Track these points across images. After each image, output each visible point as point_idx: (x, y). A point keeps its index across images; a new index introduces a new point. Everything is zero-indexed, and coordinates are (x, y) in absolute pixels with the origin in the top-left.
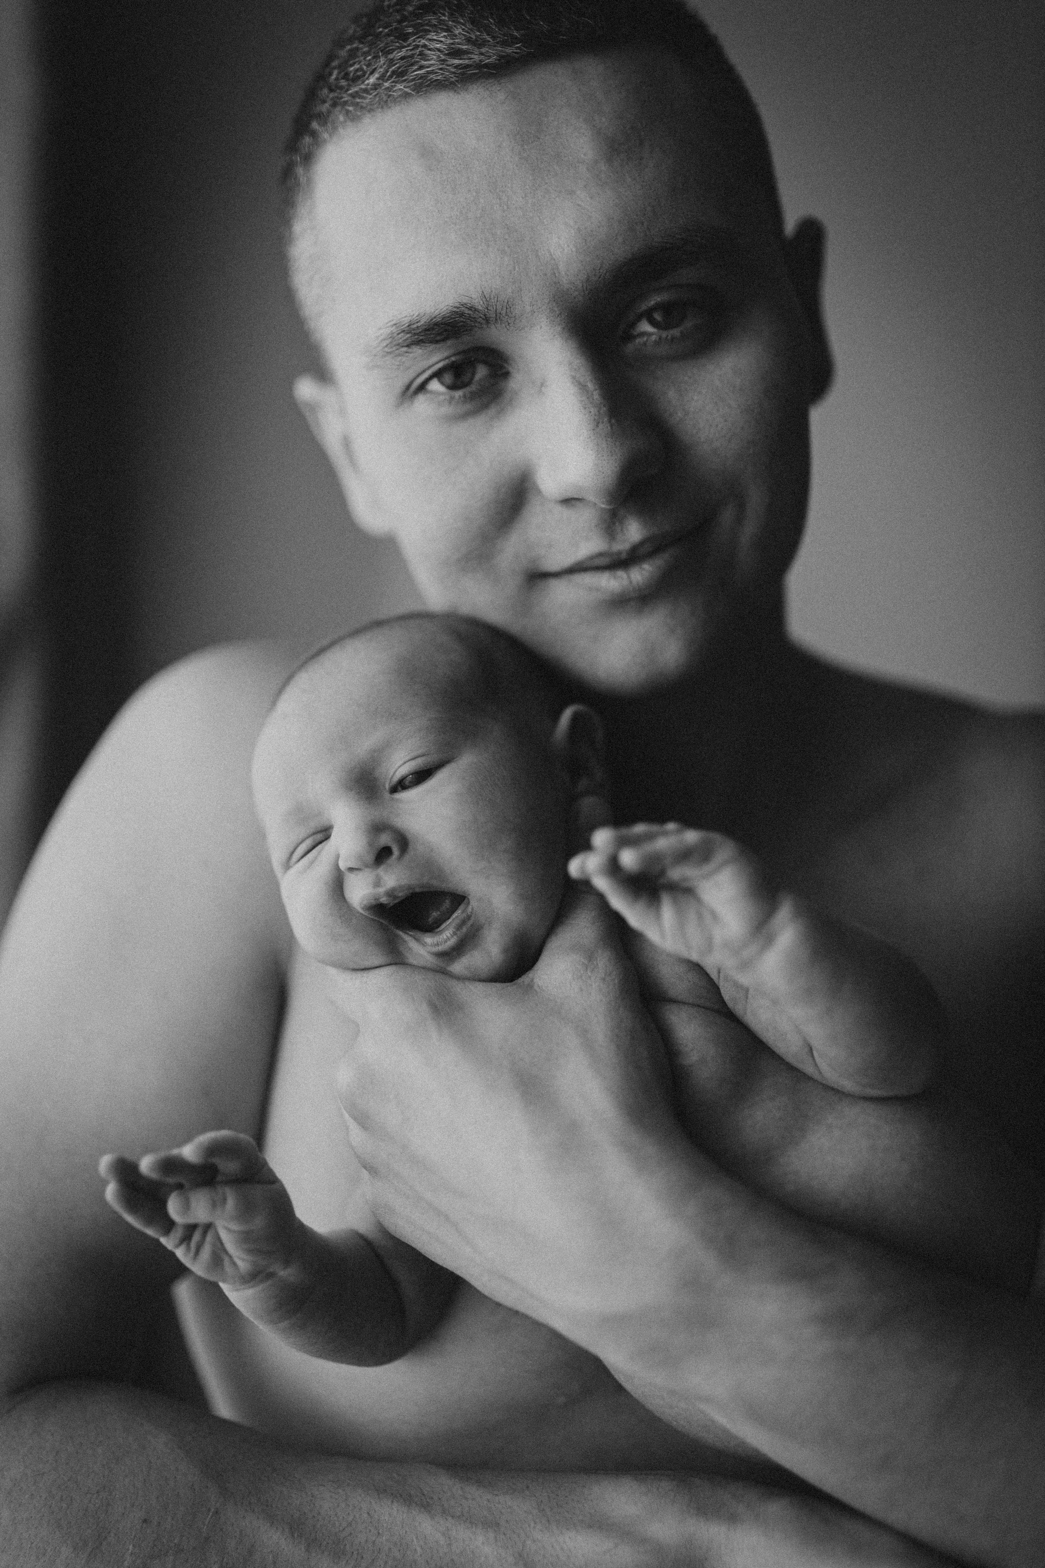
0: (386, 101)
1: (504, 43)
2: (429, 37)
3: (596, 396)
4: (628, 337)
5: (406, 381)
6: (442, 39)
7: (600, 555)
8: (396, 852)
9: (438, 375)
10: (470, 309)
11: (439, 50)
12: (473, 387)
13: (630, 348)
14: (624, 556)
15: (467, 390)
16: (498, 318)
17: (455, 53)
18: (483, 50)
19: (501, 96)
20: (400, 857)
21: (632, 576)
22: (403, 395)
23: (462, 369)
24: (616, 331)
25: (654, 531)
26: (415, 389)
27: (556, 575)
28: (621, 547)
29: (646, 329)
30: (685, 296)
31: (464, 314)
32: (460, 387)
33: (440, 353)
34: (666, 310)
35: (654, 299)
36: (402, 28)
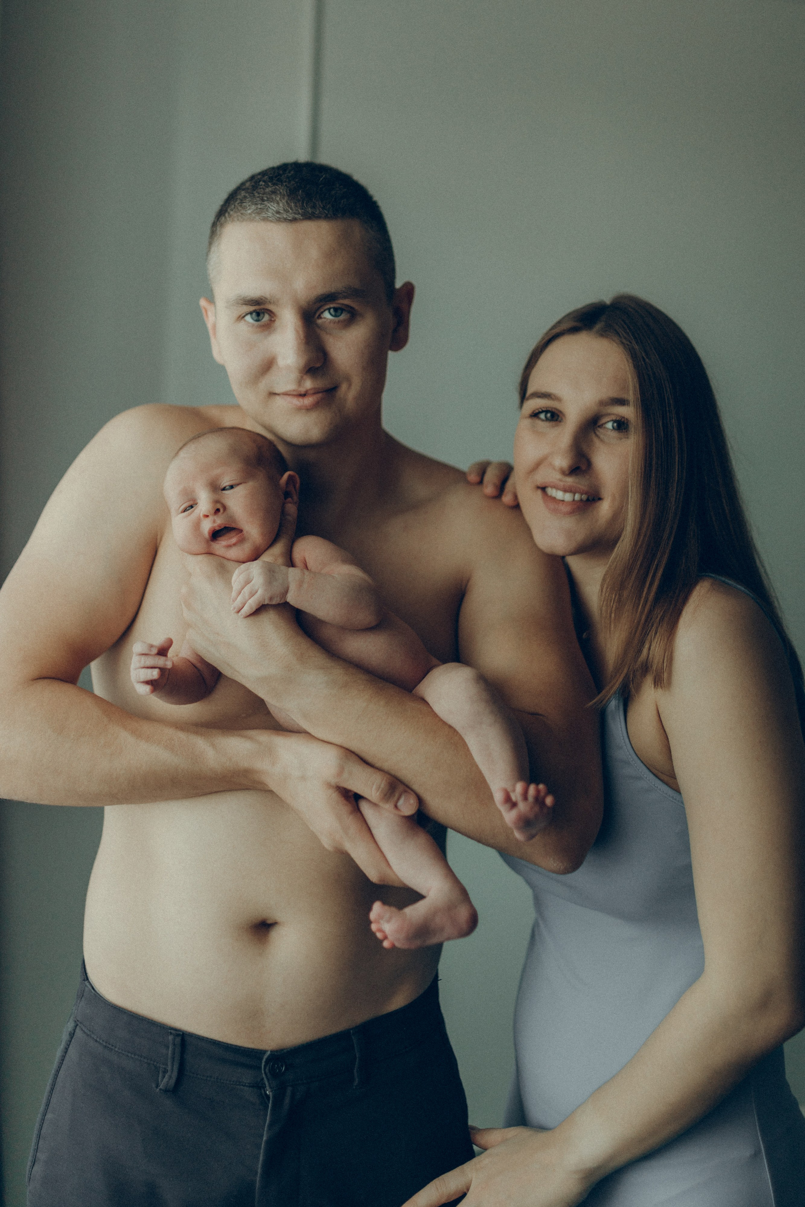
0: (252, 220)
1: (295, 213)
2: (271, 204)
3: (302, 337)
4: (319, 317)
5: (239, 315)
6: (275, 207)
7: (294, 390)
8: (222, 510)
9: (251, 313)
10: (265, 298)
11: (273, 210)
12: (261, 323)
13: (319, 321)
14: (303, 393)
15: (259, 323)
16: (274, 303)
17: (278, 212)
18: (288, 214)
19: (291, 230)
20: (223, 513)
21: (305, 401)
22: (237, 319)
23: (258, 314)
24: (315, 313)
25: (316, 386)
26: (241, 318)
27: (278, 394)
28: (302, 390)
29: (327, 315)
30: (343, 307)
31: (262, 299)
32: (257, 321)
33: (252, 308)
34: (336, 310)
35: (332, 306)
36: (263, 197)
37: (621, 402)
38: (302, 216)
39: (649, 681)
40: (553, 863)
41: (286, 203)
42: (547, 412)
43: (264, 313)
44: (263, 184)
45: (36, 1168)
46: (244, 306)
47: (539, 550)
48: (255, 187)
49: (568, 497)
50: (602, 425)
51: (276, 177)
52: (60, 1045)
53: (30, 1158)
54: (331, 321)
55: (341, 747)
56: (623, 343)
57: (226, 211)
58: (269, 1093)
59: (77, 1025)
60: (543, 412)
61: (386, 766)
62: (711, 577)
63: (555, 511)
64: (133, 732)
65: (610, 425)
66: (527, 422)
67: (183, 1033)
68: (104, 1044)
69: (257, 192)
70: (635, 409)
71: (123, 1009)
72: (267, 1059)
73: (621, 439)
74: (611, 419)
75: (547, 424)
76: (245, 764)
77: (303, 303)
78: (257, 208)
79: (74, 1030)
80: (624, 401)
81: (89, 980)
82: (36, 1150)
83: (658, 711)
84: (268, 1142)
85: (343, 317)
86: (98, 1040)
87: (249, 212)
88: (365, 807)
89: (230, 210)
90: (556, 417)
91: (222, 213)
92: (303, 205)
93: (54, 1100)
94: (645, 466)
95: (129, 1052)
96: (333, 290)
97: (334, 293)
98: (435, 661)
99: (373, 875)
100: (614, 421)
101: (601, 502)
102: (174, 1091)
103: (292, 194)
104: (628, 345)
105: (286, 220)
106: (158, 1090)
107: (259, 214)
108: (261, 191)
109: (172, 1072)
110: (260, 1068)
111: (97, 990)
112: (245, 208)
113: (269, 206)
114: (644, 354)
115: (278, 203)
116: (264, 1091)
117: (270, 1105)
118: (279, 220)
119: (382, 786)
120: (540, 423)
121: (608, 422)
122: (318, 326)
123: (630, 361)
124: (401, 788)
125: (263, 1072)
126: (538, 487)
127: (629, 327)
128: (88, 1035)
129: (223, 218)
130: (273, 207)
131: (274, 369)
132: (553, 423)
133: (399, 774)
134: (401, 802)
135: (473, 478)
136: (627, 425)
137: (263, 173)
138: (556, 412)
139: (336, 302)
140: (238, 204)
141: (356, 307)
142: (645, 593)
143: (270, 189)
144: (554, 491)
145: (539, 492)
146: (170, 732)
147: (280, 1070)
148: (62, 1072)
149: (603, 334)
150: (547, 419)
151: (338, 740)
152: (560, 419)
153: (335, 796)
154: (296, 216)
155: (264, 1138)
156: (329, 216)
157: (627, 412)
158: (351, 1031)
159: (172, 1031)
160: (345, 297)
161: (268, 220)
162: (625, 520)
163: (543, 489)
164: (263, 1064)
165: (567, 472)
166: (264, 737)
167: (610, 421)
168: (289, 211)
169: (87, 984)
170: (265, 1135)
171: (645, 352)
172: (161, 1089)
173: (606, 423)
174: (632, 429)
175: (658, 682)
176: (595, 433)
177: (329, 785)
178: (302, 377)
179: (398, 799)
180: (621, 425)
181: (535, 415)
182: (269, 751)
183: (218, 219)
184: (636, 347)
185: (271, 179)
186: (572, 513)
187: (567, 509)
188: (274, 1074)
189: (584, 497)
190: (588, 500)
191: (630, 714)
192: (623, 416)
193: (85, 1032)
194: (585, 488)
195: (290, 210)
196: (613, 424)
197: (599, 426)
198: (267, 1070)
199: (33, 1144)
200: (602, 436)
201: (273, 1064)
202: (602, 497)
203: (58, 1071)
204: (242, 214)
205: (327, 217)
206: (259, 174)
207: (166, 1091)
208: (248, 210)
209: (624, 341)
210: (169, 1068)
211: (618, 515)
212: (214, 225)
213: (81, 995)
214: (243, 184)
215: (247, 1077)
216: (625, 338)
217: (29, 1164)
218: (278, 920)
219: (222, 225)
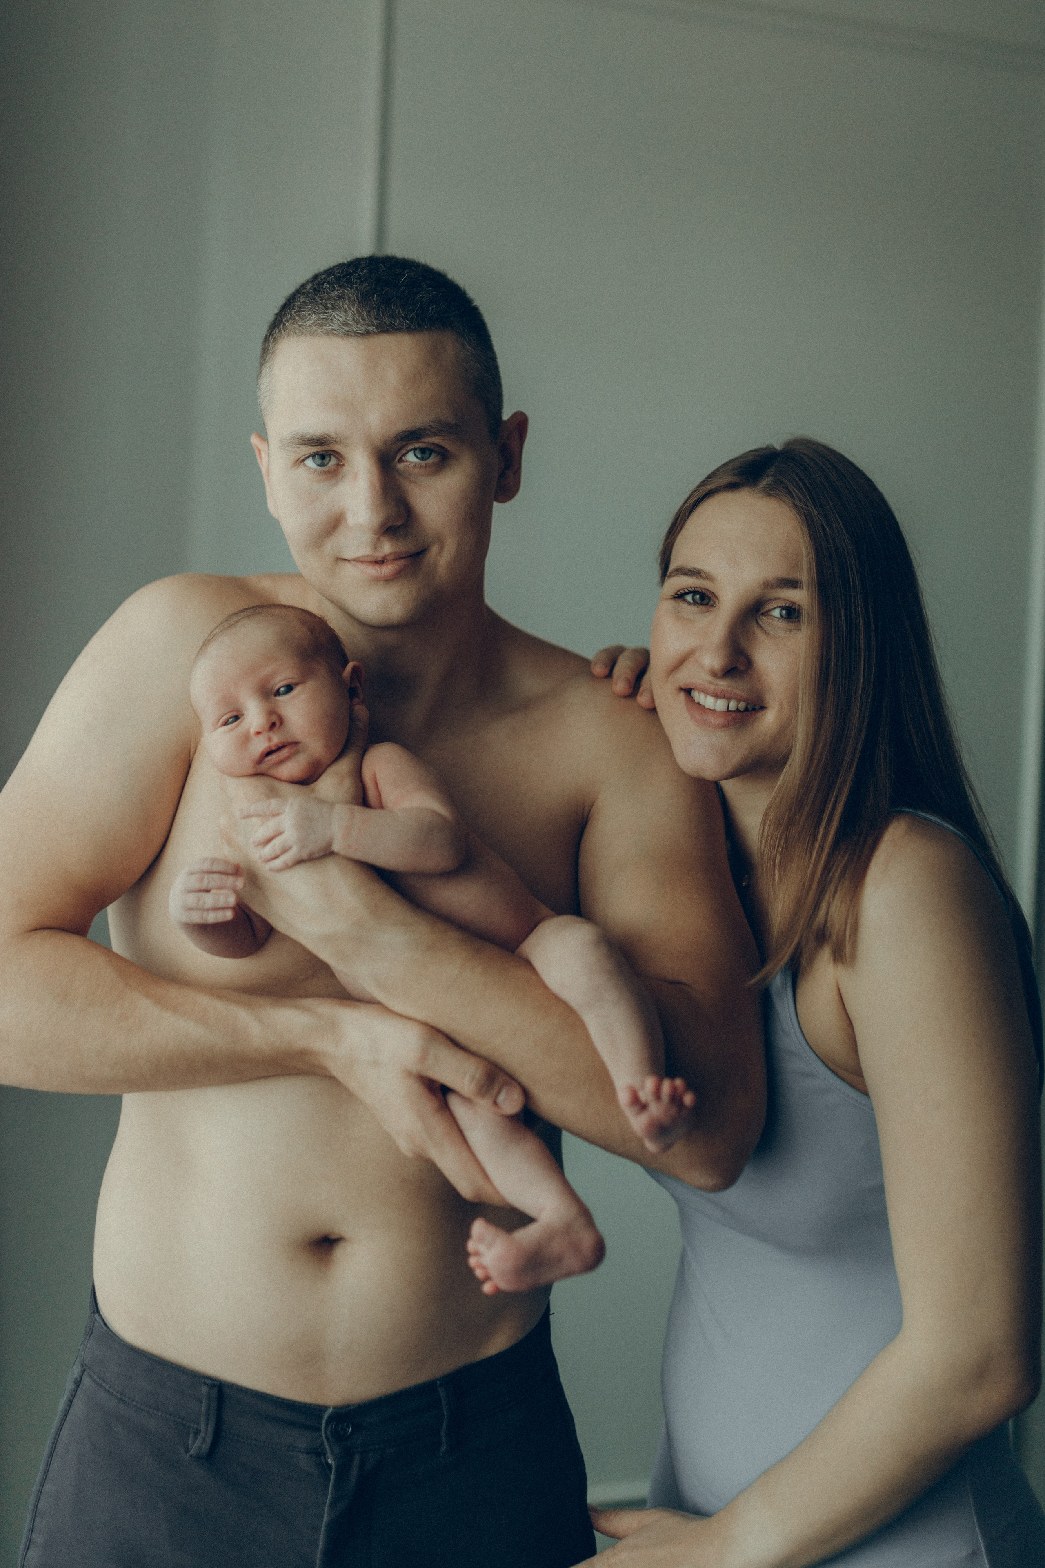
0: (313, 334)
1: (368, 325)
2: (337, 312)
3: (378, 487)
4: (400, 461)
5: (297, 458)
6: (342, 316)
7: (368, 556)
9: (313, 456)
10: (330, 436)
11: (340, 321)
12: (326, 468)
13: (401, 466)
14: (380, 559)
15: (323, 468)
16: (341, 442)
17: (346, 324)
18: (359, 326)
19: (362, 347)
20: (279, 727)
21: (382, 570)
22: (295, 463)
23: (323, 457)
24: (395, 457)
25: (397, 550)
26: (301, 461)
27: (348, 561)
28: (379, 555)
29: (411, 457)
30: (432, 447)
31: (326, 438)
32: (321, 465)
33: (313, 450)
34: (423, 451)
35: (417, 445)
36: (326, 304)
37: (792, 584)
38: (377, 328)
39: (825, 954)
40: (700, 1178)
41: (357, 312)
42: (695, 593)
43: (330, 455)
44: (328, 286)
45: (31, 1553)
46: (301, 446)
47: (683, 773)
48: (317, 291)
49: (720, 705)
50: (767, 612)
51: (344, 276)
52: (63, 1396)
53: (24, 1540)
54: (416, 465)
55: (425, 1024)
56: (796, 506)
57: (281, 322)
58: (332, 1462)
59: (84, 1371)
60: (690, 592)
61: (483, 1050)
62: (908, 813)
63: (704, 724)
64: (158, 1001)
65: (776, 613)
66: (668, 605)
67: (221, 1383)
68: (119, 1396)
69: (319, 297)
70: (809, 594)
71: (142, 1351)
72: (329, 1417)
73: (790, 630)
74: (779, 605)
75: (695, 609)
76: (301, 1043)
77: (379, 443)
78: (319, 318)
79: (81, 1377)
80: (796, 582)
81: (100, 1313)
82: (32, 1531)
83: (840, 991)
84: (329, 1526)
85: (432, 459)
86: (111, 1390)
87: (309, 323)
88: (455, 1104)
89: (285, 321)
90: (705, 602)
91: (277, 324)
92: (378, 315)
93: (55, 1465)
94: (821, 668)
95: (150, 1407)
96: (418, 425)
97: (420, 429)
98: (545, 910)
99: (465, 1188)
100: (783, 608)
101: (765, 711)
102: (209, 1457)
103: (364, 299)
104: (802, 508)
105: (356, 334)
106: (188, 1456)
107: (321, 326)
108: (325, 296)
109: (206, 1433)
110: (319, 1429)
111: (111, 1328)
112: (303, 318)
113: (334, 316)
114: (823, 522)
115: (346, 312)
116: (325, 1458)
117: (332, 1477)
118: (347, 334)
119: (478, 1076)
120: (685, 606)
121: (775, 608)
122: (400, 474)
123: (805, 529)
124: (502, 1078)
125: (323, 1434)
126: (681, 689)
127: (804, 484)
128: (98, 1384)
129: (277, 331)
130: (339, 316)
131: (342, 529)
132: (703, 608)
133: (500, 1061)
134: (501, 1098)
135: (599, 670)
136: (799, 612)
137: (329, 272)
138: (707, 593)
139: (423, 440)
140: (295, 312)
141: (448, 447)
142: (821, 833)
143: (336, 293)
144: (702, 696)
145: (682, 696)
146: (204, 1000)
147: (345, 1432)
148: (65, 1432)
149: (769, 492)
150: (695, 602)
151: (420, 1015)
152: (711, 602)
153: (417, 1088)
154: (369, 328)
155: (325, 1519)
156: (412, 327)
157: (800, 596)
158: (438, 1382)
159: (206, 1381)
160: (435, 434)
161: (333, 334)
162: (794, 736)
163: (688, 691)
164: (323, 1425)
165: (720, 675)
166: (326, 1009)
167: (778, 607)
168: (360, 322)
169: (98, 1318)
170: (325, 1515)
171: (825, 516)
172: (191, 1456)
173: (772, 609)
174: (804, 618)
175: (839, 956)
176: (758, 623)
177: (409, 1074)
178: (378, 539)
179: (499, 1092)
180: (792, 613)
181: (680, 596)
182: (332, 1027)
183: (271, 332)
184: (814, 512)
185: (338, 279)
186: (725, 726)
187: (720, 721)
188: (338, 1437)
189: (742, 705)
190: (746, 710)
191: (800, 991)
192: (795, 601)
193: (94, 1381)
194: (743, 694)
195: (361, 320)
196: (781, 610)
197: (763, 614)
198: (328, 1433)
199: (28, 1522)
200: (765, 627)
201: (335, 1426)
202: (767, 705)
203: (59, 1430)
204: (300, 326)
205: (409, 330)
206: (325, 272)
207: (198, 1458)
208: (307, 321)
209: (798, 503)
210: (202, 1428)
211: (785, 728)
212: (266, 340)
213: (90, 1332)
214: (303, 286)
215: (301, 1440)
216: (800, 500)
217: (22, 1547)
218: (344, 1234)
219: (275, 339)
